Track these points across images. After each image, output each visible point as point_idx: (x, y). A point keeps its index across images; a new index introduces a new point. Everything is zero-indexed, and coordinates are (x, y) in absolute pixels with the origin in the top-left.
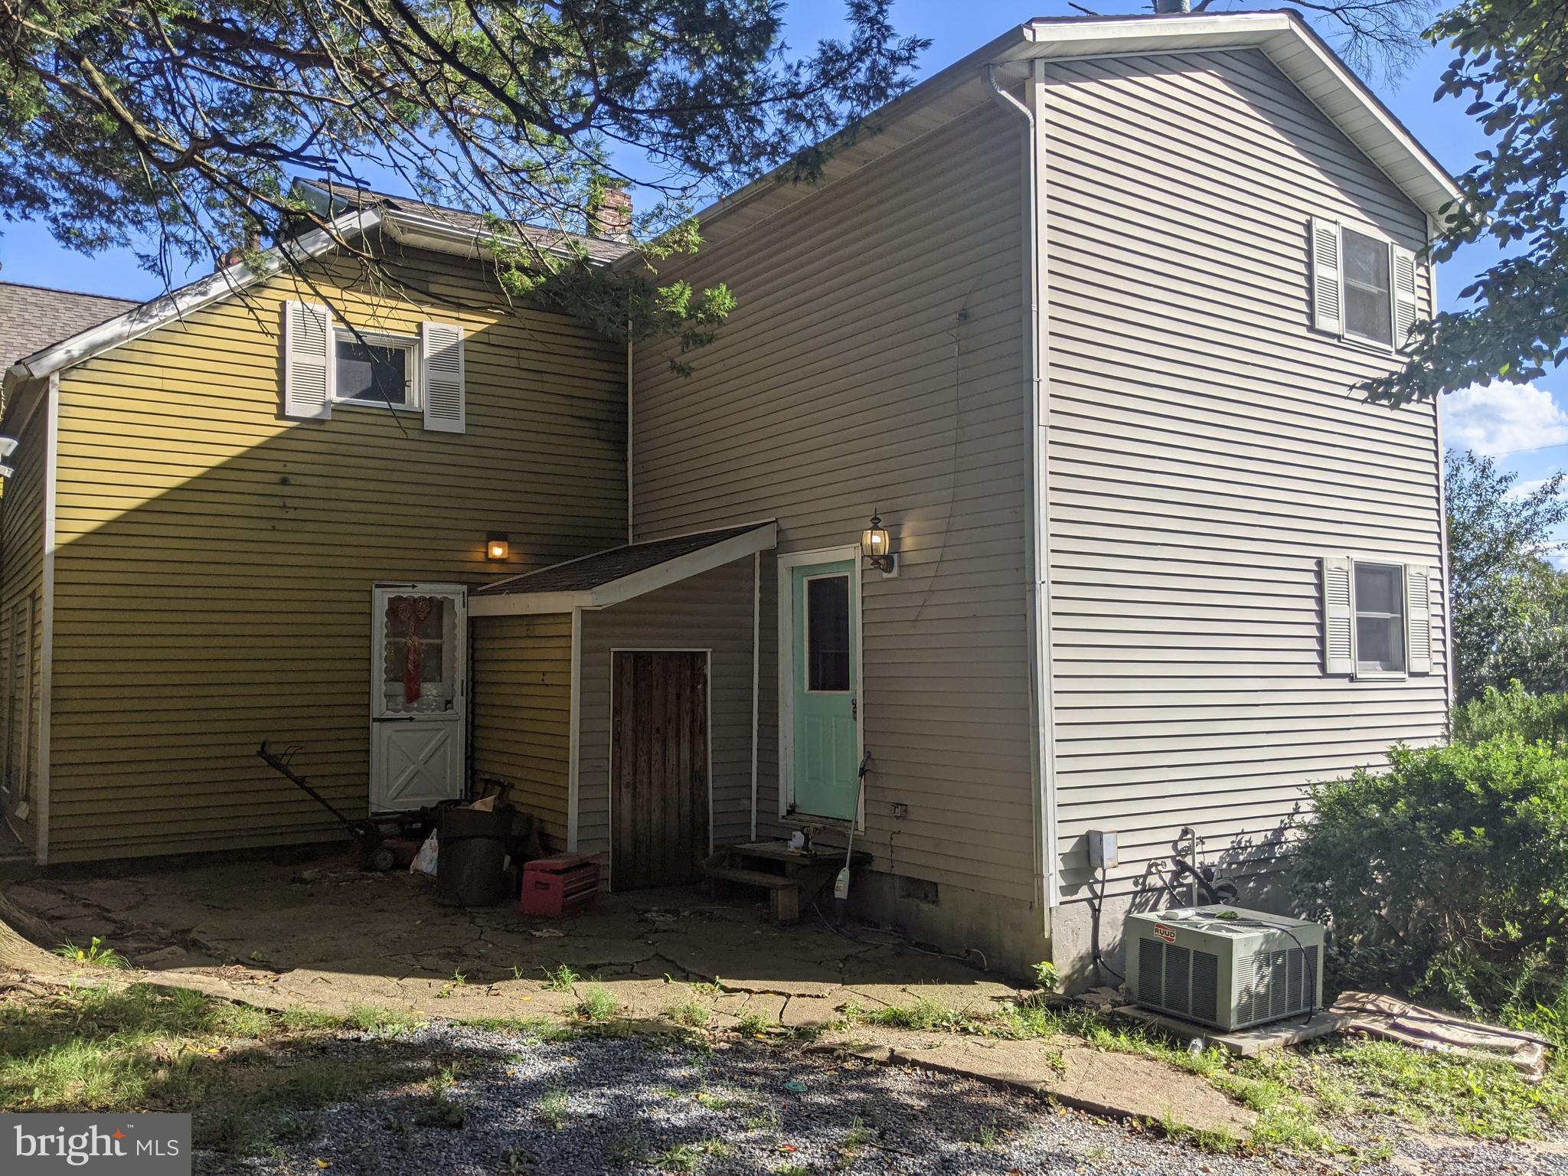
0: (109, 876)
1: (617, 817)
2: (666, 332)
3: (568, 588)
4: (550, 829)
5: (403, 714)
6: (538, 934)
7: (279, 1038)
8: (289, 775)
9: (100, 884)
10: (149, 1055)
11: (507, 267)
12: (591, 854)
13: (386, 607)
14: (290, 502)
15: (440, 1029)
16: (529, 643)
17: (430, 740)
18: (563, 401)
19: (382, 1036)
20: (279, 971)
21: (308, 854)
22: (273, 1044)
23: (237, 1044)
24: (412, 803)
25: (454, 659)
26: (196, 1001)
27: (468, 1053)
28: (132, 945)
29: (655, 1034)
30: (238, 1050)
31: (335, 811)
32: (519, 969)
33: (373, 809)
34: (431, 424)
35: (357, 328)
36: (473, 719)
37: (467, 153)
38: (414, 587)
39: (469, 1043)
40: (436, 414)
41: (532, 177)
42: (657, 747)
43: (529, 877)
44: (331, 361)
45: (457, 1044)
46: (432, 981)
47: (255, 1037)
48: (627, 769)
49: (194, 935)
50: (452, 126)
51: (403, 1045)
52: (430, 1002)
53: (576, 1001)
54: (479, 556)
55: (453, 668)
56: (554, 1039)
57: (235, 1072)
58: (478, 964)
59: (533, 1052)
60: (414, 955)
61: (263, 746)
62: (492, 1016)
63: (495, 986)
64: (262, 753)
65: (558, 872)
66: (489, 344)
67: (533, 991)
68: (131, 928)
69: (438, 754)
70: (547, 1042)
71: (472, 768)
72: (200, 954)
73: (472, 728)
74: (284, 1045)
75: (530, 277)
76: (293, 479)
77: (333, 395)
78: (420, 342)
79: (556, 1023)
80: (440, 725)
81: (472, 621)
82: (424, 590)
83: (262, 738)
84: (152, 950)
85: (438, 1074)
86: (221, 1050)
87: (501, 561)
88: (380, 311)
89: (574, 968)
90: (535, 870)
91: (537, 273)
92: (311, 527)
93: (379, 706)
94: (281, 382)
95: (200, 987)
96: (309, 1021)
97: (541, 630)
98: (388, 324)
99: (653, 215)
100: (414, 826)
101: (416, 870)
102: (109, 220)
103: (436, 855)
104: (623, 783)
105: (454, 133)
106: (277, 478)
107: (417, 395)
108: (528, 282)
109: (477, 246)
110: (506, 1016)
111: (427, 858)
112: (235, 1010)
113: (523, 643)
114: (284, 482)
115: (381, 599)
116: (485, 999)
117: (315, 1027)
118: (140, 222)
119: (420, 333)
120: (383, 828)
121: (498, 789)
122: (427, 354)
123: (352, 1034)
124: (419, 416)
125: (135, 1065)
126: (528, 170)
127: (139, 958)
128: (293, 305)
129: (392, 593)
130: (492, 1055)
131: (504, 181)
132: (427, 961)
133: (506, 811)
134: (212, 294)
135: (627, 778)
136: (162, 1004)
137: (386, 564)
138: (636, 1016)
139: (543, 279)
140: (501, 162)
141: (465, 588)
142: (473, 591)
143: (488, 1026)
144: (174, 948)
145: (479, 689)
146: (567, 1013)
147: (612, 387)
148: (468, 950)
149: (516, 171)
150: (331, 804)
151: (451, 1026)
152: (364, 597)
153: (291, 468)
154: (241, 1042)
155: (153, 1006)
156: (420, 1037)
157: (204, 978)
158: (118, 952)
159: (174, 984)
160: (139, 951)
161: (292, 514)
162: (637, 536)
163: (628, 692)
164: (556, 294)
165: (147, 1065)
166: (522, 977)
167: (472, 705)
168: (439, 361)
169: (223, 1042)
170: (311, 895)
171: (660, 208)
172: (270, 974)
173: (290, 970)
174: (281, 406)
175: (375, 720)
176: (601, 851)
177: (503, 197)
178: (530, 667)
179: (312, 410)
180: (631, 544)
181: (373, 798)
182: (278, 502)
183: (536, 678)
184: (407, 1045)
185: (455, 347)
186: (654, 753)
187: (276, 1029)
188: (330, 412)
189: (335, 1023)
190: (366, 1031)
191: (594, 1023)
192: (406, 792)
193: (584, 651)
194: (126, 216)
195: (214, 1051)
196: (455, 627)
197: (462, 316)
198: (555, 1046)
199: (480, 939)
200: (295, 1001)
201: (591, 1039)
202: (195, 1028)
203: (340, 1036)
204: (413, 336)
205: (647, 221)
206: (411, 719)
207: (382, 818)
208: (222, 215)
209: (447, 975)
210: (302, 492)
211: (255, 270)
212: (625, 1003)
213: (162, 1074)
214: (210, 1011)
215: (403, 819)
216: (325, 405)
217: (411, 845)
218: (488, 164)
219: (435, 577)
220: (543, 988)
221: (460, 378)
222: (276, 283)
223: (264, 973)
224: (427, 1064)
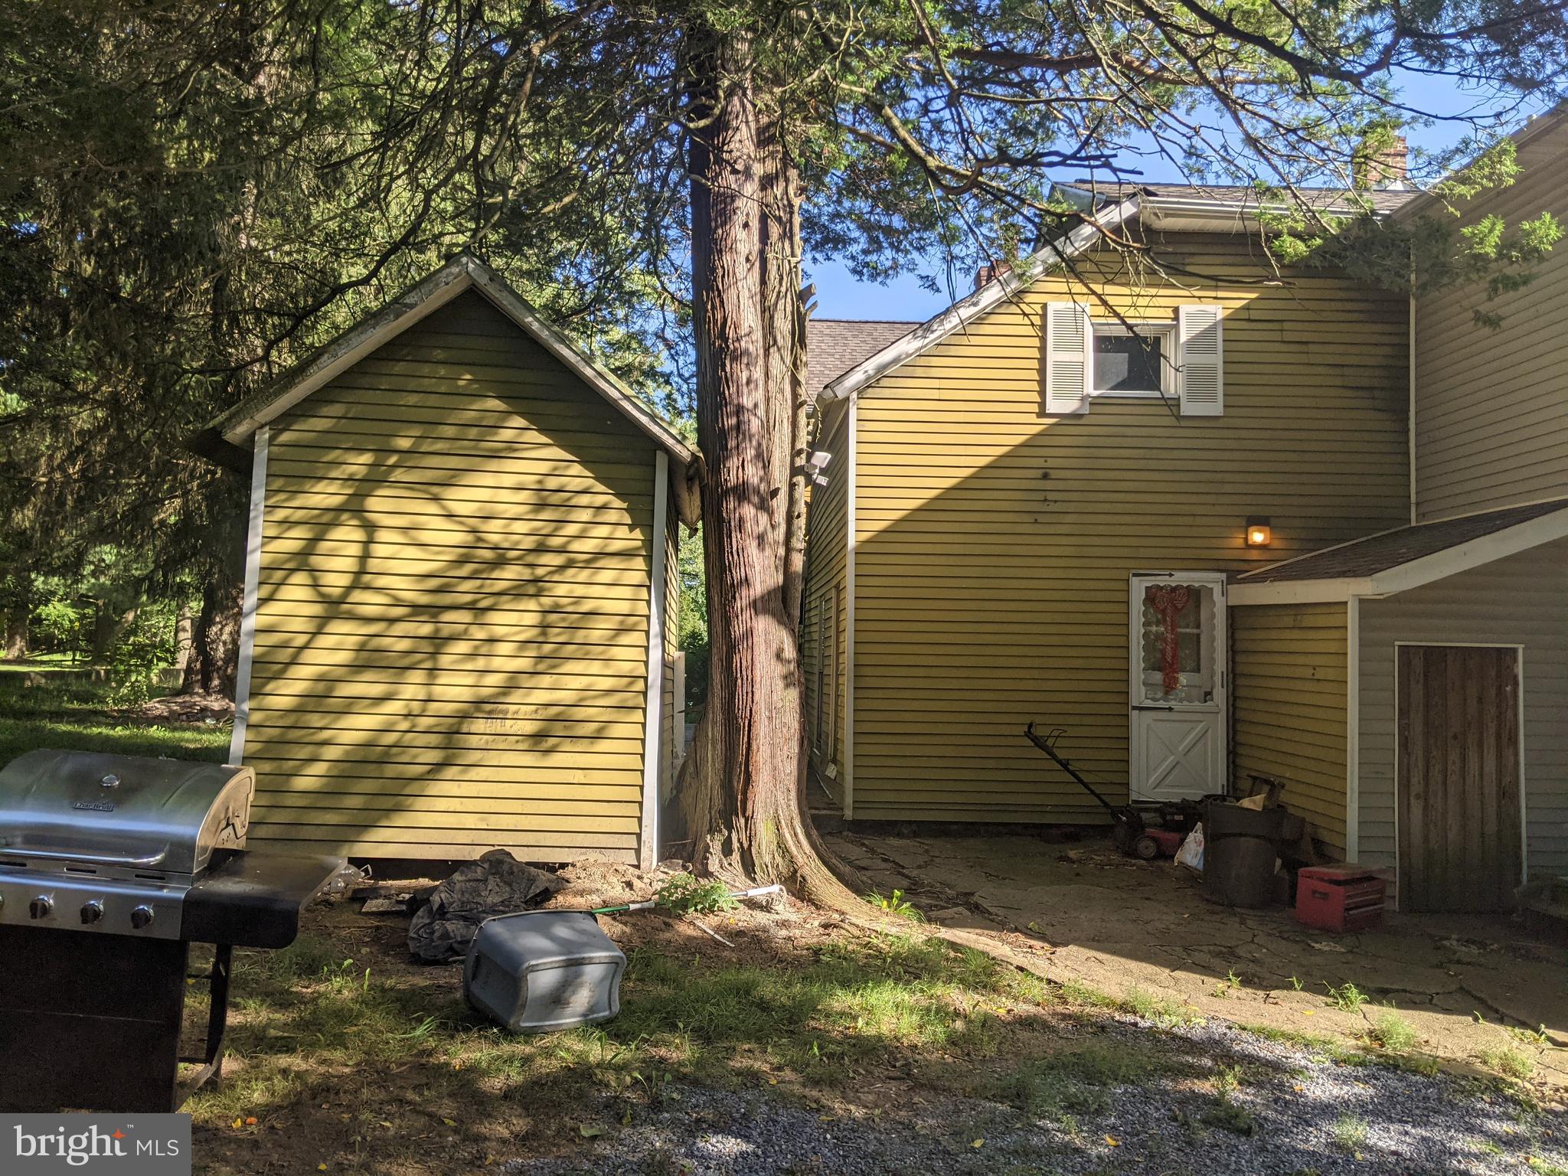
0: (900, 835)
1: (1405, 832)
2: (1469, 279)
3: (1343, 574)
4: (1325, 836)
5: (1161, 704)
6: (1317, 946)
7: (1060, 1009)
8: (1054, 757)
9: (893, 841)
10: (947, 1004)
11: (1278, 235)
12: (1375, 867)
13: (1143, 596)
14: (1051, 496)
15: (1218, 1030)
16: (1296, 634)
17: (1189, 732)
18: (1331, 371)
19: (1159, 1025)
20: (1054, 944)
21: (1074, 835)
22: (1055, 1014)
23: (1023, 1009)
24: (1172, 794)
25: (1213, 649)
26: (984, 961)
27: (1249, 1059)
28: (925, 901)
29: (1465, 1077)
30: (1024, 1015)
31: (1098, 796)
32: (1299, 982)
33: (1134, 796)
34: (1187, 409)
35: (1129, 321)
36: (1234, 713)
37: (1239, 122)
38: (1171, 575)
39: (1250, 1049)
40: (1193, 398)
41: (1311, 134)
42: (1454, 756)
43: (1304, 885)
44: (1088, 356)
45: (1238, 1048)
46: (1205, 978)
47: (1038, 1004)
48: (1416, 779)
49: (975, 899)
50: (1224, 98)
51: (1181, 1038)
52: (1205, 1000)
53: (1367, 1026)
54: (1239, 542)
55: (1212, 660)
56: (1345, 1062)
57: (1024, 1035)
58: (1252, 968)
59: (1322, 1070)
60: (1185, 949)
61: (1030, 726)
62: (1274, 1025)
63: (1273, 993)
64: (1028, 734)
65: (1338, 883)
66: (1249, 320)
67: (1316, 1007)
68: (923, 885)
69: (1199, 745)
70: (1336, 1063)
71: (1235, 766)
72: (981, 916)
73: (1234, 723)
74: (1065, 1017)
75: (1304, 240)
76: (1054, 474)
77: (1090, 389)
78: (1176, 327)
79: (1347, 1045)
80: (1199, 717)
81: (1232, 611)
82: (1182, 578)
83: (1027, 719)
84: (943, 908)
85: (1221, 1074)
86: (1009, 1011)
87: (1262, 547)
88: (1141, 301)
89: (1362, 989)
90: (1312, 877)
91: (1312, 236)
92: (1069, 518)
93: (1138, 694)
94: (1042, 382)
95: (988, 949)
96: (1087, 998)
97: (1309, 621)
98: (1149, 312)
99: (1458, 150)
100: (1177, 818)
101: (1180, 863)
102: (898, 250)
103: (1201, 849)
104: (1413, 793)
105: (1226, 105)
106: (1039, 473)
107: (1172, 382)
108: (1301, 247)
109: (1243, 219)
110: (1288, 1028)
111: (1192, 851)
112: (1019, 976)
113: (1287, 634)
114: (1045, 477)
115: (1138, 589)
116: (1263, 1006)
117: (1094, 1005)
118: (923, 248)
119: (1176, 318)
120: (1144, 815)
121: (1266, 788)
122: (1183, 338)
123: (1129, 1018)
124: (1173, 403)
125: (937, 1012)
126: (1306, 127)
127: (933, 914)
128: (1055, 305)
129: (1149, 582)
130: (1276, 1066)
131: (1279, 145)
132: (1198, 957)
133: (1276, 811)
134: (982, 305)
135: (1417, 787)
136: (955, 959)
137: (1143, 553)
138: (1441, 1053)
139: (1318, 241)
140: (1276, 125)
141: (1223, 576)
142: (1231, 580)
143: (1270, 1035)
144: (960, 909)
145: (1240, 681)
146: (1358, 1037)
147: (1387, 350)
148: (1241, 952)
149: (1294, 131)
150: (1093, 787)
151: (1230, 1028)
152: (1122, 585)
153: (1051, 463)
154: (1025, 1007)
155: (947, 960)
156: (1197, 1034)
157: (989, 941)
158: (914, 906)
159: (965, 943)
160: (931, 906)
161: (1053, 507)
162: (1421, 516)
163: (1417, 692)
164: (1334, 255)
165: (947, 1014)
166: (1302, 989)
167: (1233, 699)
168: (1196, 344)
169: (1009, 1004)
170: (1078, 875)
171: (1466, 142)
172: (1047, 946)
173: (1066, 945)
174: (1042, 404)
175: (1134, 708)
176: (1387, 865)
177: (1276, 160)
178: (1301, 660)
179: (1069, 406)
180: (1413, 524)
181: (1134, 785)
182: (1040, 496)
183: (1308, 673)
184: (1185, 1039)
185: (1214, 327)
186: (1450, 763)
187: (1056, 1000)
188: (1087, 406)
189: (1110, 1004)
190: (1143, 1017)
191: (1390, 1052)
192: (1167, 782)
193: (1363, 644)
194: (911, 244)
195: (1002, 1012)
196: (1213, 616)
197: (1220, 294)
198: (1347, 1070)
199: (1252, 942)
200: (1072, 976)
201: (1387, 1069)
202: (985, 987)
203: (1117, 1018)
204: (1169, 322)
205: (1449, 159)
206: (1170, 709)
207: (1143, 806)
208: (991, 229)
209: (1221, 975)
210: (1061, 485)
211: (1020, 276)
212: (1425, 1037)
213: (959, 1025)
214: (997, 973)
215: (1164, 809)
216: (1083, 399)
217: (1174, 836)
218: (1260, 129)
219: (1193, 565)
220: (1327, 1004)
221: (1217, 360)
222: (1039, 287)
223: (1041, 944)
224: (1207, 1062)
